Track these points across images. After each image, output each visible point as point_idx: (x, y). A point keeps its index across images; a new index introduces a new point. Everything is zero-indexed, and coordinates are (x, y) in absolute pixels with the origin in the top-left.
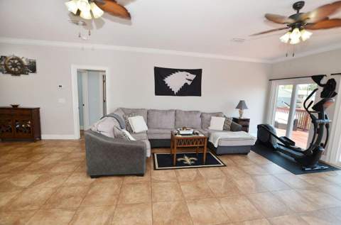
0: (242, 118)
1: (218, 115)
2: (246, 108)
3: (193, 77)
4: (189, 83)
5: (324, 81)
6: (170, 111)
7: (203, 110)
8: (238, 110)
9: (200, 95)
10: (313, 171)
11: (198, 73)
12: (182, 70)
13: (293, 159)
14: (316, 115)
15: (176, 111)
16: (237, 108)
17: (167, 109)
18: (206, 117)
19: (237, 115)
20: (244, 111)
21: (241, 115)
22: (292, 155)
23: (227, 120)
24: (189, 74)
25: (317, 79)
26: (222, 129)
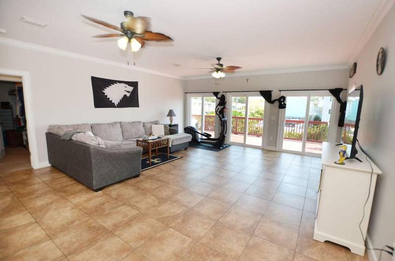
0: (173, 124)
1: (156, 123)
2: (175, 115)
3: (131, 89)
4: (128, 95)
5: (219, 96)
6: (115, 123)
7: (143, 120)
8: (169, 117)
9: (138, 107)
10: (224, 148)
11: (134, 85)
12: (120, 82)
13: (211, 146)
14: (221, 116)
15: (120, 123)
16: (168, 116)
17: (110, 122)
18: (148, 126)
19: (169, 123)
20: (174, 117)
21: (171, 122)
22: (211, 143)
23: (165, 126)
24: (127, 86)
25: (216, 94)
26: (164, 134)
